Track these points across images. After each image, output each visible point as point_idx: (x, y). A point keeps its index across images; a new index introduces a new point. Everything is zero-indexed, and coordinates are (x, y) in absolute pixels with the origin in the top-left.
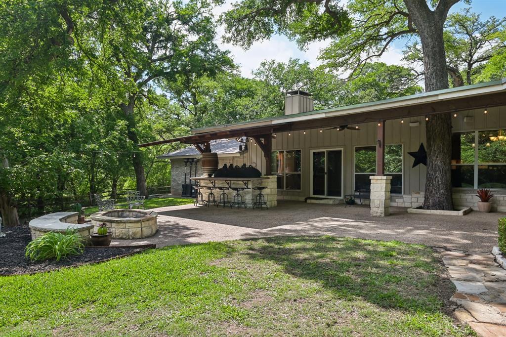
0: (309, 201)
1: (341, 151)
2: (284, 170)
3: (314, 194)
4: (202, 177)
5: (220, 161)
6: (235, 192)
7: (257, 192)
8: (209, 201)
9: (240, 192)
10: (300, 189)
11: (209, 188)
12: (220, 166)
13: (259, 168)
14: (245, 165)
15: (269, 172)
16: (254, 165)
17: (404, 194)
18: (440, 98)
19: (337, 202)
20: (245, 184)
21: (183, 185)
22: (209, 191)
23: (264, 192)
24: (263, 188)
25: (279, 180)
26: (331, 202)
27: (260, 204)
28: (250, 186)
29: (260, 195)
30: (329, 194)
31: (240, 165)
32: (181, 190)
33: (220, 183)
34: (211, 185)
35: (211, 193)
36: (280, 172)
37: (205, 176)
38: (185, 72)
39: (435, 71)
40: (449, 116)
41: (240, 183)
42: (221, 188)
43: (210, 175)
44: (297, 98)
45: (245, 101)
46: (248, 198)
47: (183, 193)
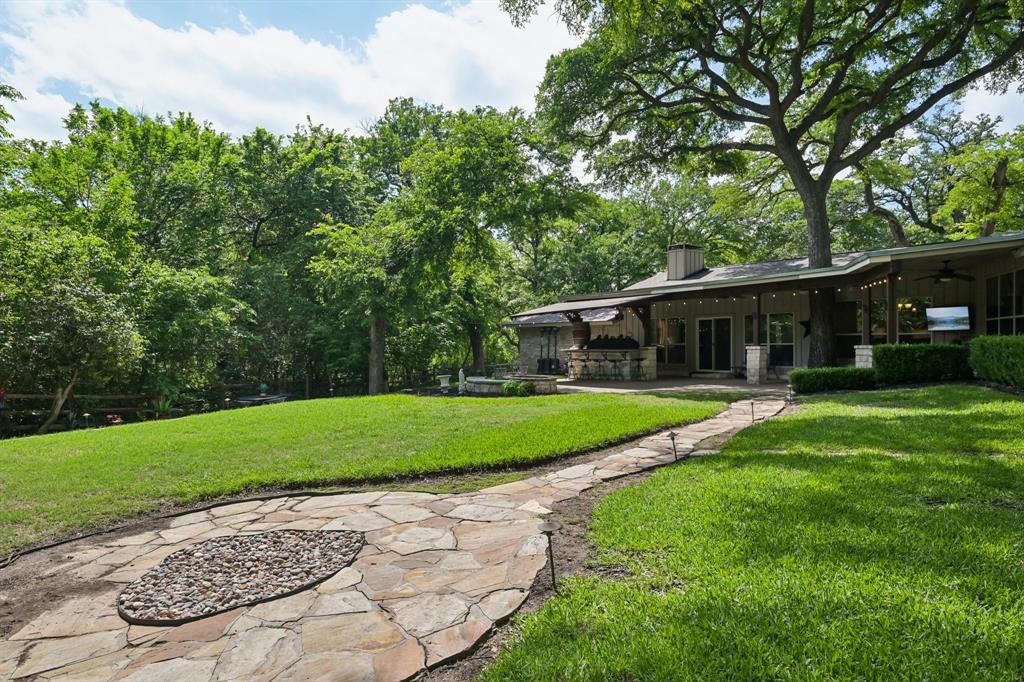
0: (693, 375)
1: (729, 319)
2: (666, 340)
3: (701, 368)
4: (571, 349)
5: (592, 330)
6: (612, 364)
7: (636, 364)
8: (582, 374)
9: (618, 364)
10: (684, 362)
11: (584, 361)
12: (593, 337)
13: (635, 338)
14: (621, 336)
15: (648, 343)
16: (629, 335)
17: (796, 365)
18: (801, 277)
19: (725, 376)
20: (623, 355)
21: (539, 361)
22: (583, 364)
23: (644, 363)
24: (642, 359)
25: (660, 352)
26: (718, 376)
27: (639, 376)
28: (628, 358)
29: (639, 366)
30: (717, 368)
31: (616, 336)
32: (535, 367)
33: (594, 355)
34: (584, 357)
35: (586, 366)
36: (661, 345)
37: (574, 348)
38: (536, 212)
39: (816, 242)
40: (833, 290)
41: (617, 355)
42: (596, 360)
43: (581, 347)
44: (681, 253)
45: (610, 239)
46: (626, 370)
47: (539, 370)
